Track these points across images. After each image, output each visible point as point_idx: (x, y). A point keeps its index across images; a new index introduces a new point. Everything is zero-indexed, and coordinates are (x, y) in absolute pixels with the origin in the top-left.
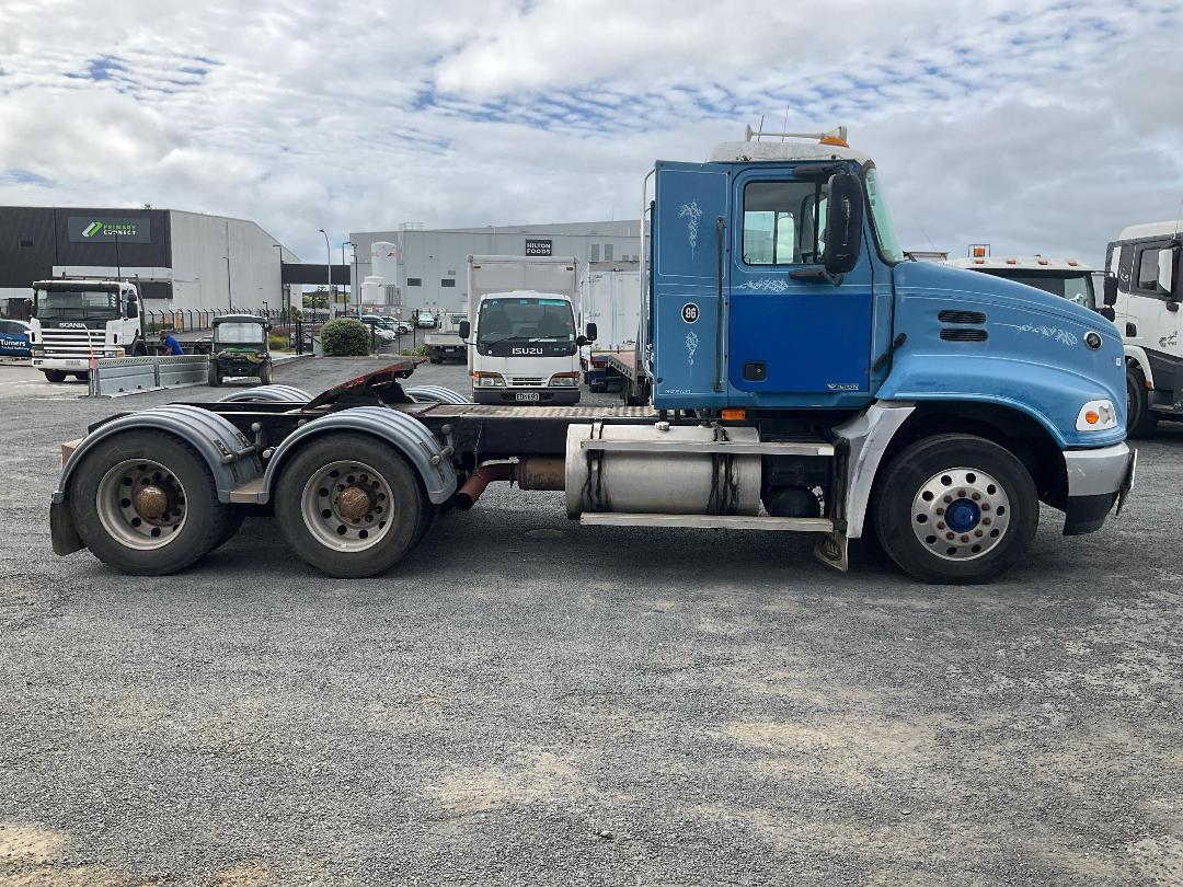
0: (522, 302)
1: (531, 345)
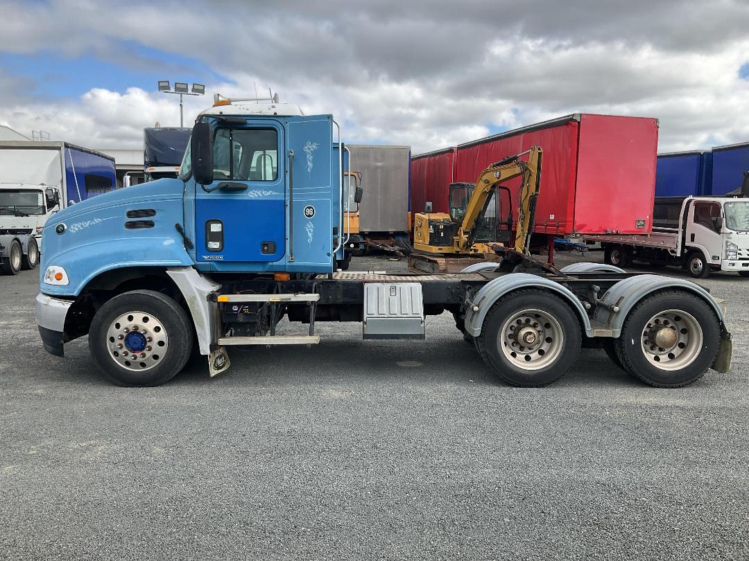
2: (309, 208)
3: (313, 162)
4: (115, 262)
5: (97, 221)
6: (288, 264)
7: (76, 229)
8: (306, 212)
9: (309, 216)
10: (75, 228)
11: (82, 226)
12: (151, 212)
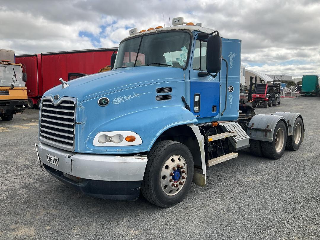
2: (231, 87)
3: (233, 63)
4: (170, 124)
5: (137, 95)
6: (220, 117)
7: (120, 102)
8: (229, 89)
9: (231, 91)
10: (117, 101)
11: (124, 99)
12: (170, 89)
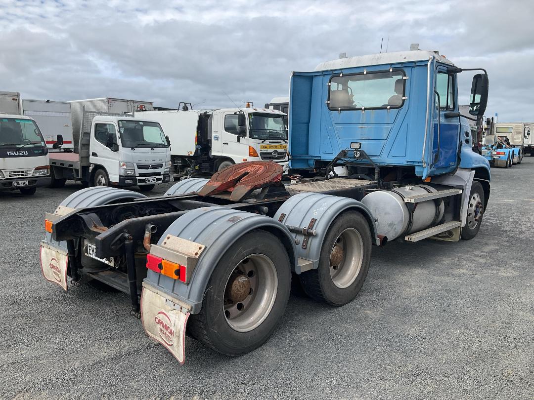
0: (4, 120)
1: (19, 149)
